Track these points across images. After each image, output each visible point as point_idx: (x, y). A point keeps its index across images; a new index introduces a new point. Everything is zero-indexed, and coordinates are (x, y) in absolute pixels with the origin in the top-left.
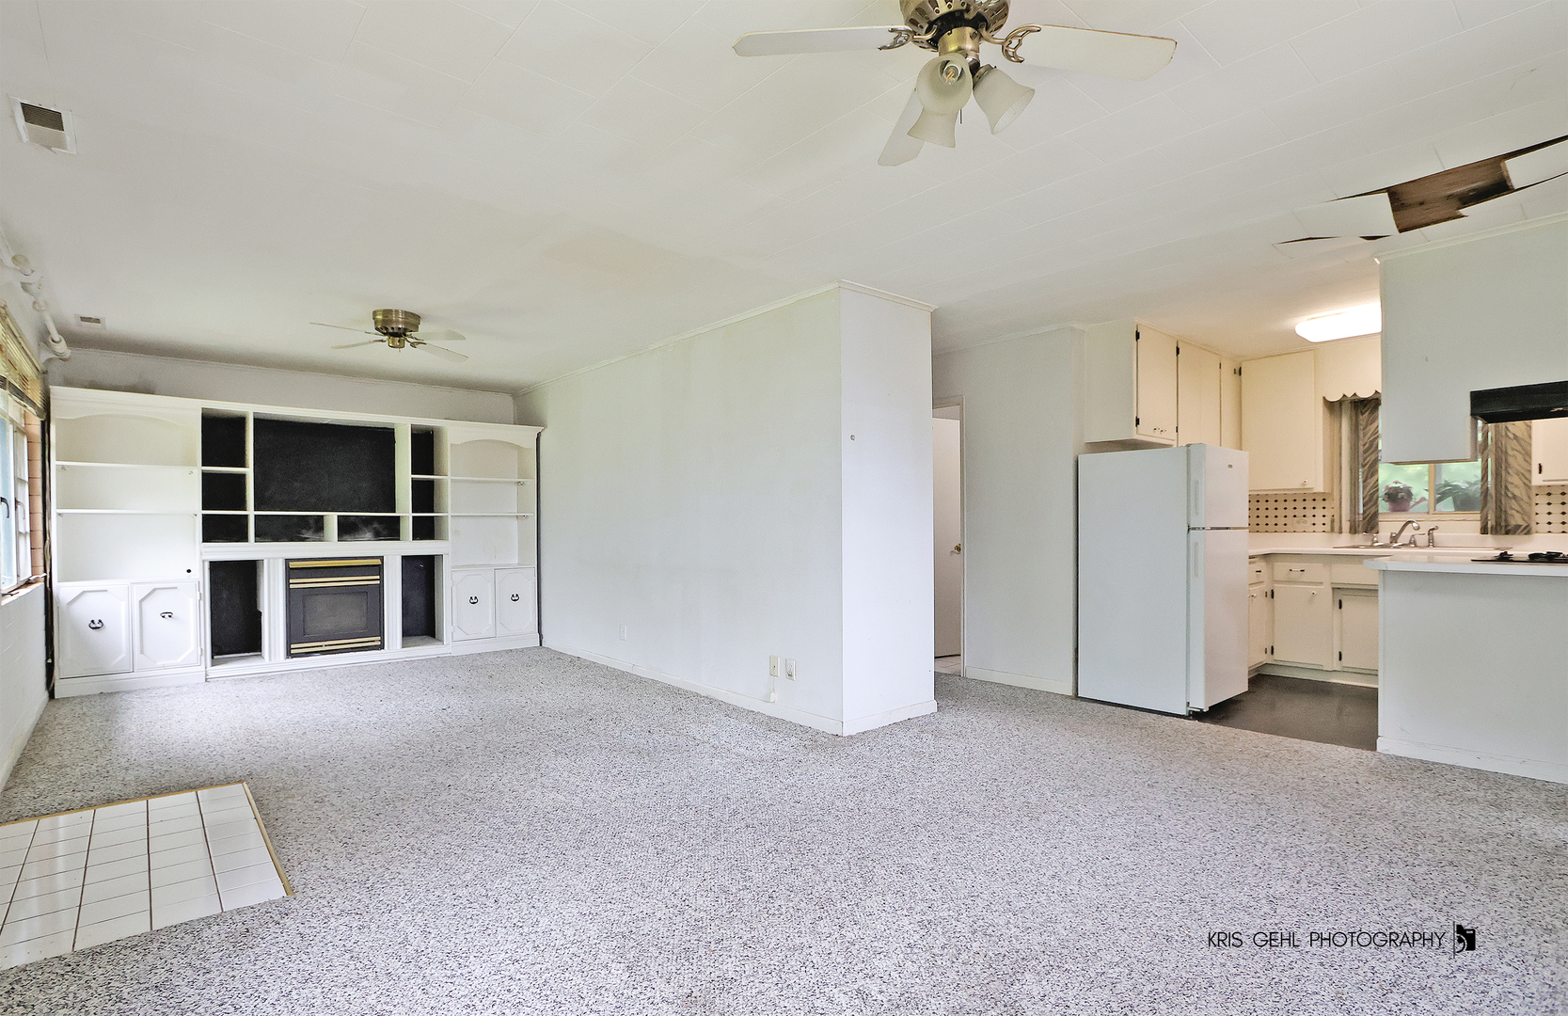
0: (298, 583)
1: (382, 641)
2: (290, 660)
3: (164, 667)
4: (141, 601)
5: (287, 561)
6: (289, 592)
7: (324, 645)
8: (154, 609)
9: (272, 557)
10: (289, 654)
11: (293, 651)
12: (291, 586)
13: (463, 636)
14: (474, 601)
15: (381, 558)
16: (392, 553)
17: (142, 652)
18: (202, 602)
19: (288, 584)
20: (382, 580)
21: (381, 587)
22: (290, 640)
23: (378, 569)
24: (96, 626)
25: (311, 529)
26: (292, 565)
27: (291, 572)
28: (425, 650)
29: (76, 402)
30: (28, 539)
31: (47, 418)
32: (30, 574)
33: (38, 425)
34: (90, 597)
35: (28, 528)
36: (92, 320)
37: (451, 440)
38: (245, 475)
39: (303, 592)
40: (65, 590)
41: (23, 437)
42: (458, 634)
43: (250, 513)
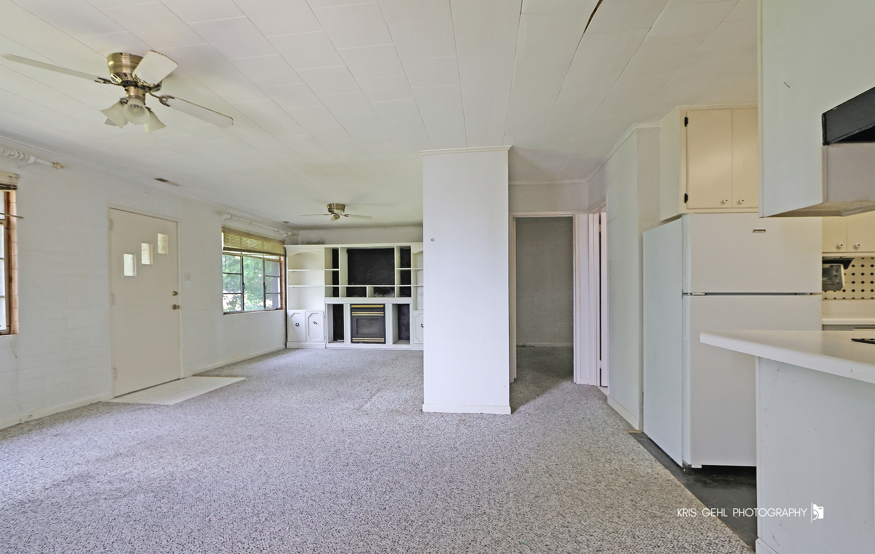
0: (354, 314)
1: (385, 340)
2: (352, 344)
3: (315, 342)
4: (308, 318)
5: (351, 305)
6: (351, 316)
7: (366, 340)
8: (312, 320)
9: (347, 302)
10: (352, 342)
13: (418, 342)
15: (384, 305)
16: (389, 302)
17: (309, 335)
18: (325, 319)
19: (351, 314)
20: (384, 314)
21: (384, 317)
22: (352, 337)
23: (383, 309)
24: (297, 325)
25: (362, 293)
26: (353, 306)
27: (352, 310)
28: (402, 347)
29: (292, 249)
30: (279, 295)
31: (285, 256)
32: (279, 306)
33: (282, 258)
34: (297, 315)
35: (279, 291)
36: (286, 222)
37: (412, 252)
38: (338, 271)
39: (357, 317)
40: (290, 312)
41: (277, 263)
42: (416, 341)
43: (339, 286)
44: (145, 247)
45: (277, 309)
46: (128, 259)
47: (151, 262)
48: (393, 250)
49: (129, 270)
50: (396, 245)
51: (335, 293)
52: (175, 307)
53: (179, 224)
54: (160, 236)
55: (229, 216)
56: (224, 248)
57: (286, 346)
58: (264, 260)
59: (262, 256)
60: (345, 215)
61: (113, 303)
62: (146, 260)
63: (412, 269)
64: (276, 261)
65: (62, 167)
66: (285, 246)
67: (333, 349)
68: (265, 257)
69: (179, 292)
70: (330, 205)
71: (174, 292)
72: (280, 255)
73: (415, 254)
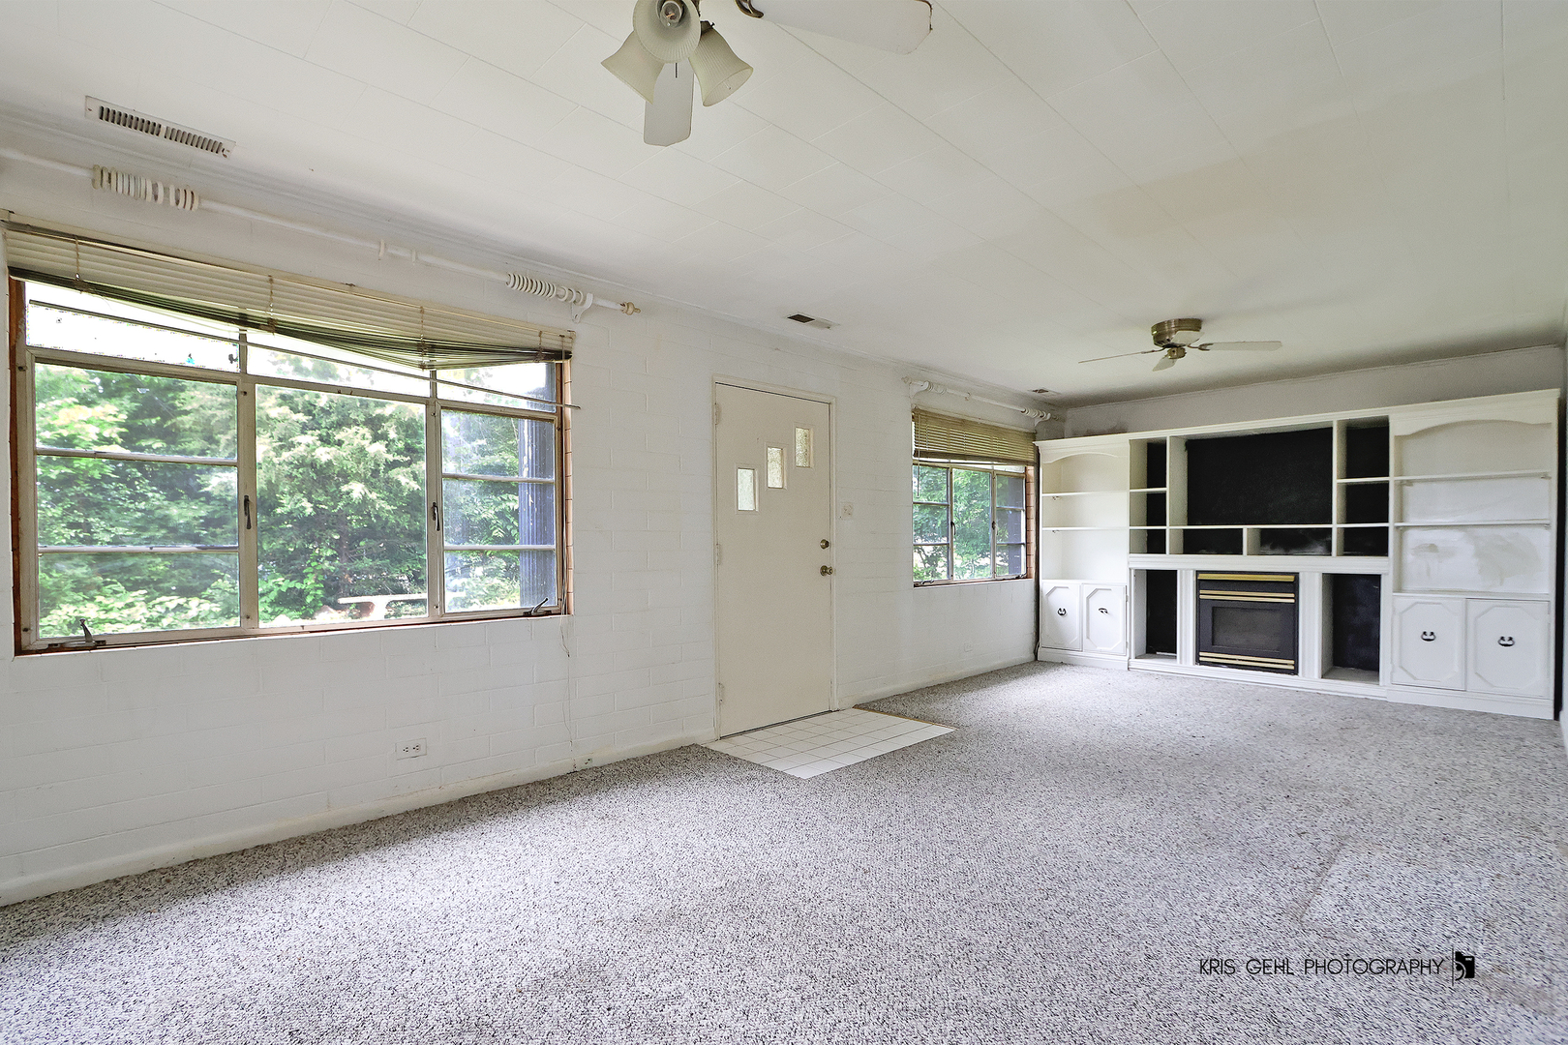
0: (1207, 595)
1: (1296, 665)
2: (1198, 666)
3: (1101, 652)
4: (1088, 598)
5: (1198, 572)
6: (1199, 602)
7: (1238, 659)
8: (1097, 603)
9: (1187, 567)
10: (1198, 661)
11: (1201, 659)
12: (1201, 597)
13: (1410, 681)
14: (1429, 637)
15: (1296, 575)
16: (1312, 570)
17: (1088, 638)
18: (1128, 603)
19: (1198, 594)
20: (1297, 598)
21: (1295, 607)
22: (1199, 648)
23: (1292, 585)
24: (1062, 613)
25: (1231, 545)
26: (1202, 576)
27: (1201, 584)
28: (1351, 688)
29: (1054, 450)
30: (1023, 548)
31: (1037, 465)
32: (1023, 571)
33: (1031, 470)
34: (1060, 592)
35: (1023, 540)
36: (1041, 391)
37: (1394, 431)
38: (1164, 494)
39: (1215, 604)
40: (1046, 585)
41: (1020, 480)
42: (1401, 677)
43: (1168, 528)
44: (774, 453)
45: (1018, 578)
46: (745, 478)
47: (783, 485)
48: (1326, 433)
49: (746, 501)
50: (1334, 418)
51: (1154, 543)
52: (825, 571)
53: (833, 407)
54: (800, 433)
55: (926, 385)
56: (916, 451)
57: (1036, 653)
58: (993, 474)
59: (989, 467)
60: (1202, 348)
61: (718, 561)
62: (775, 480)
63: (1392, 479)
64: (1018, 477)
65: (636, 310)
66: (1037, 443)
67: (1149, 673)
68: (996, 468)
69: (833, 541)
70: (1159, 327)
71: (823, 541)
72: (1026, 463)
73: (1400, 439)
